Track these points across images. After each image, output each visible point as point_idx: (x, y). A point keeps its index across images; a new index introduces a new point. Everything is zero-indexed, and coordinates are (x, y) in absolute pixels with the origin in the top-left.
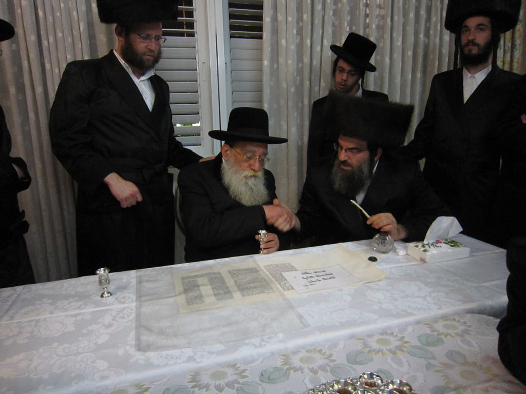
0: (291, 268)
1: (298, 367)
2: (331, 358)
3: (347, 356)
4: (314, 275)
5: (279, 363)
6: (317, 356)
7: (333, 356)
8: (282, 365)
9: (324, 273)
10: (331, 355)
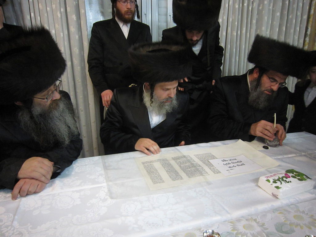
0: (214, 157)
1: (243, 232)
2: (264, 227)
3: (275, 226)
4: (230, 162)
5: (229, 228)
6: (254, 224)
7: (265, 225)
8: (232, 230)
9: (236, 161)
10: (263, 225)
